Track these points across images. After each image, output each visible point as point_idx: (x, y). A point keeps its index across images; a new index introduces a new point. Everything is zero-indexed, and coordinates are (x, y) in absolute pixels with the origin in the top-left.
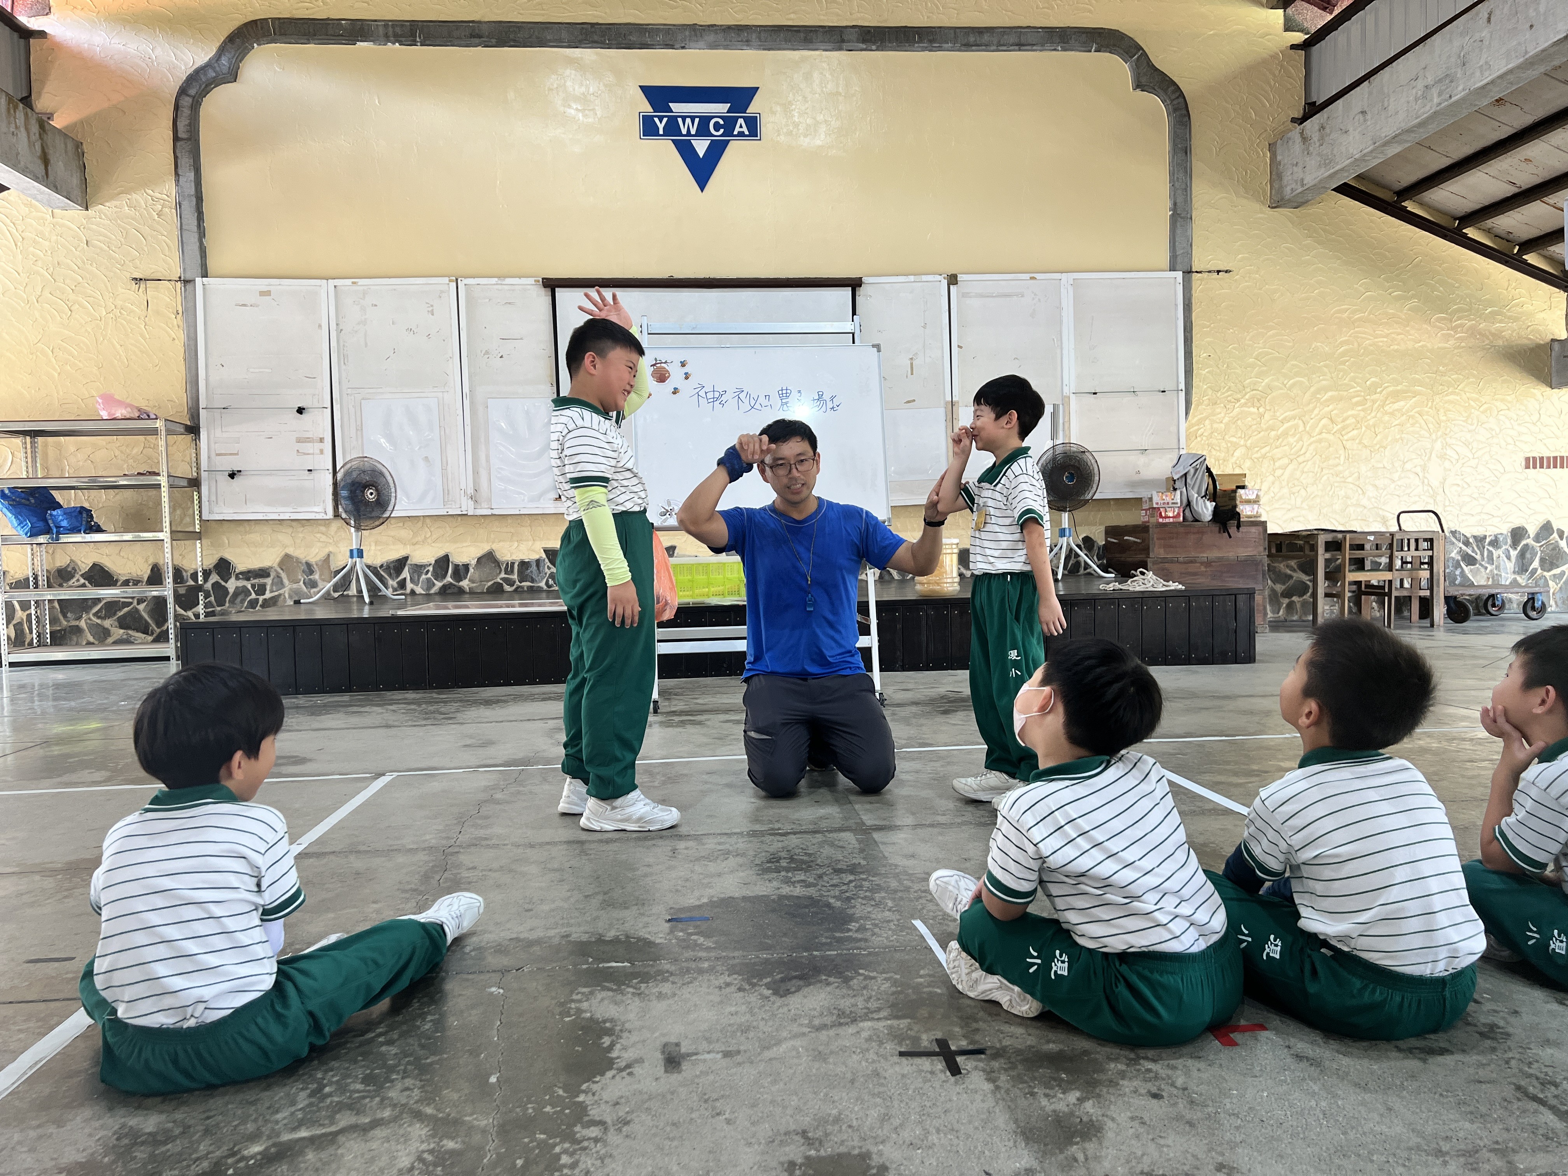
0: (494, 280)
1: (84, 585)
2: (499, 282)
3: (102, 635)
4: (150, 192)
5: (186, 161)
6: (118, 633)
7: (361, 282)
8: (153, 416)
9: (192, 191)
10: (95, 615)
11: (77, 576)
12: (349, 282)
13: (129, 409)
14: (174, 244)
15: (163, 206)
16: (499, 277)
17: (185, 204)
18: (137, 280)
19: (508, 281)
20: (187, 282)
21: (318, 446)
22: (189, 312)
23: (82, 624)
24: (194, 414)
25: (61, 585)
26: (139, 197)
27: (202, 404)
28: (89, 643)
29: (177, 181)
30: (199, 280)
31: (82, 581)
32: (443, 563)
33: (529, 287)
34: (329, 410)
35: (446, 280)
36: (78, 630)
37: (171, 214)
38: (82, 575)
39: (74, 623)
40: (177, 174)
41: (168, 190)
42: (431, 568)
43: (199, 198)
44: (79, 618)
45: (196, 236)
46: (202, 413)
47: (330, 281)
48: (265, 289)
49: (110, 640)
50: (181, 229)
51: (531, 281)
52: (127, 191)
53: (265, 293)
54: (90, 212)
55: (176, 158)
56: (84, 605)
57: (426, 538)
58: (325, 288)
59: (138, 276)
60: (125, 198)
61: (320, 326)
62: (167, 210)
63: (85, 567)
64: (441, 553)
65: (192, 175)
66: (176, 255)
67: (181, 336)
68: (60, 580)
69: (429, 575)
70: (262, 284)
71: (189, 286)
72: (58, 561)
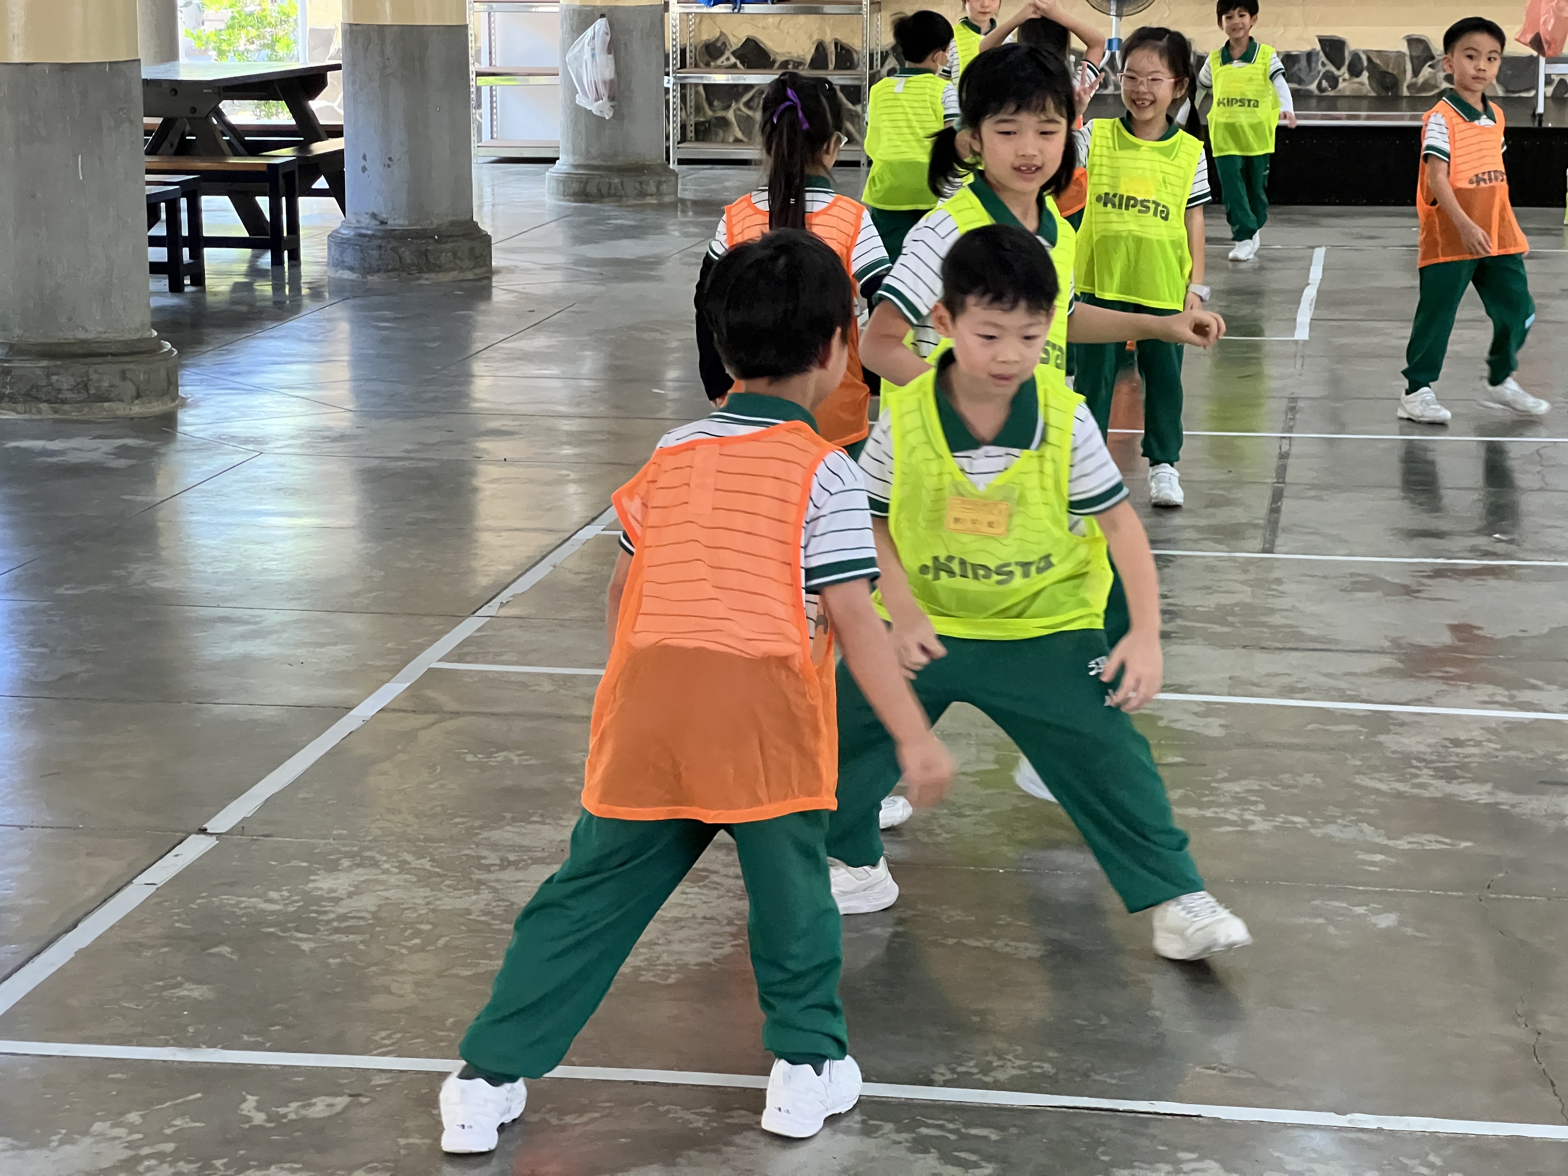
1: (734, 66)
10: (747, 104)
11: (728, 54)
23: (730, 115)
25: (708, 65)
28: (737, 141)
31: (733, 60)
36: (724, 123)
38: (733, 53)
39: (720, 114)
44: (728, 107)
56: (733, 92)
63: (736, 41)
68: (707, 58)
72: (708, 34)
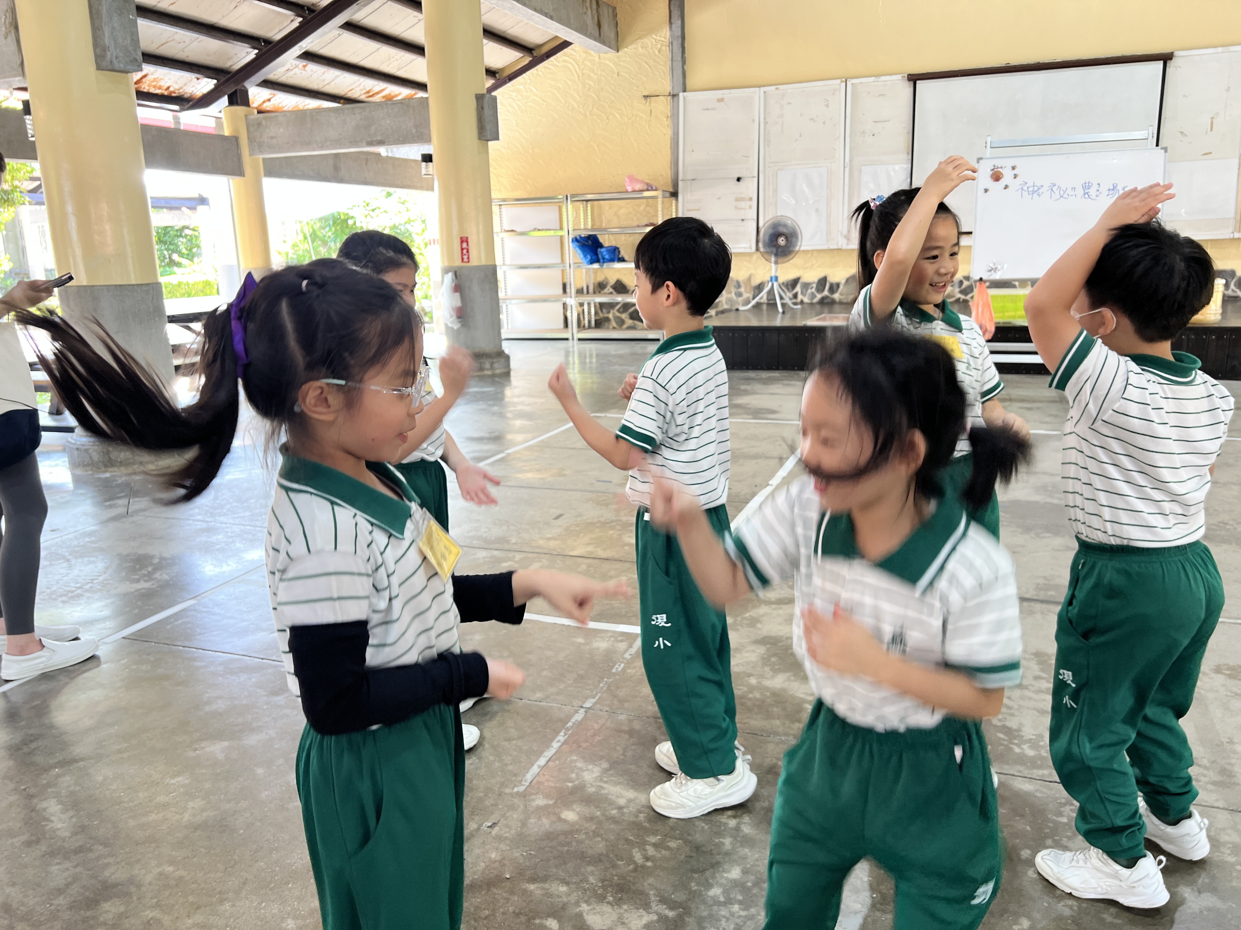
0: (872, 79)
1: (611, 293)
2: (876, 80)
3: (621, 322)
4: (654, 36)
5: (676, 13)
6: (629, 322)
7: (781, 87)
8: (654, 188)
9: (679, 33)
10: (618, 311)
11: (608, 287)
12: (773, 88)
13: (642, 185)
14: (667, 69)
15: (662, 46)
16: (876, 76)
17: (675, 43)
18: (646, 97)
19: (883, 78)
20: (674, 96)
21: (749, 203)
22: (675, 116)
23: (611, 316)
24: (676, 184)
25: (600, 292)
26: (648, 41)
27: (680, 177)
28: (614, 328)
29: (671, 27)
30: (681, 95)
31: (611, 290)
32: (822, 282)
33: (897, 82)
34: (756, 179)
35: (838, 81)
36: (607, 320)
37: (666, 50)
38: (611, 287)
39: (606, 315)
40: (670, 23)
41: (664, 34)
42: (815, 285)
43: (683, 37)
44: (609, 312)
45: (680, 64)
46: (680, 184)
47: (762, 88)
48: (720, 97)
49: (625, 326)
50: (672, 60)
51: (899, 77)
52: (640, 38)
53: (721, 100)
54: (620, 53)
55: (670, 12)
56: (611, 306)
57: (813, 265)
58: (757, 94)
59: (646, 94)
60: (639, 44)
61: (753, 121)
62: (664, 48)
63: (612, 281)
64: (821, 275)
65: (679, 23)
66: (668, 77)
67: (669, 132)
68: (599, 289)
69: (813, 290)
70: (719, 94)
71: (675, 99)
72: (600, 278)
